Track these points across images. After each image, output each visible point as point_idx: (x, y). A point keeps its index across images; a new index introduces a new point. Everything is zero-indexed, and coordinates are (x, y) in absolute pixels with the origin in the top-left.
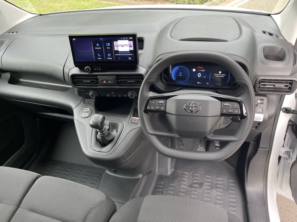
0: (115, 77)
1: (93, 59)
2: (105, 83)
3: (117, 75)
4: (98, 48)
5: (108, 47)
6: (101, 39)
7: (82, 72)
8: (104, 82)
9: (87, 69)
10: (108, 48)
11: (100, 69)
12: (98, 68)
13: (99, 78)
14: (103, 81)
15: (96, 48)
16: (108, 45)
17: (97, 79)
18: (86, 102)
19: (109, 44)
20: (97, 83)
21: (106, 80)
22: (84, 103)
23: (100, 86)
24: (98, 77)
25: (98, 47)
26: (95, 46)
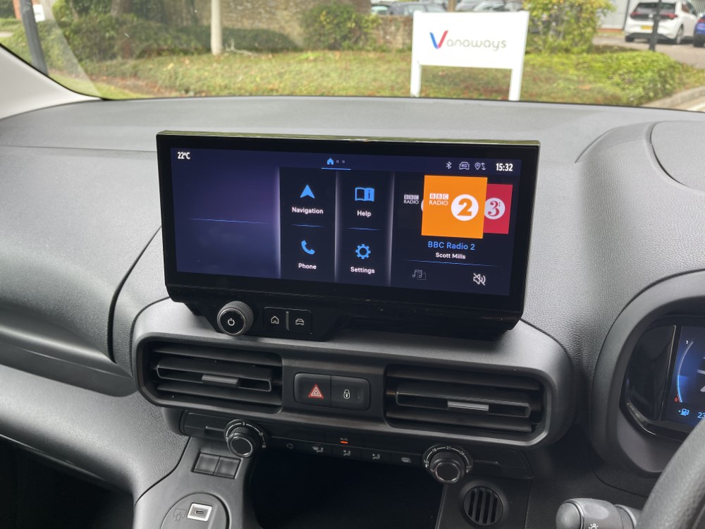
0: (380, 371)
1: (272, 265)
2: (316, 399)
3: (393, 365)
4: (307, 211)
5: (365, 206)
6: (330, 161)
7: (202, 326)
8: (316, 393)
9: (229, 314)
10: (360, 213)
11: (300, 322)
12: (294, 316)
13: (289, 368)
14: (307, 385)
15: (294, 210)
16: (366, 199)
17: (277, 372)
18: (204, 466)
19: (372, 191)
20: (277, 390)
21: (326, 387)
22: (193, 470)
23: (287, 409)
24: (285, 363)
25: (307, 203)
26: (291, 197)
